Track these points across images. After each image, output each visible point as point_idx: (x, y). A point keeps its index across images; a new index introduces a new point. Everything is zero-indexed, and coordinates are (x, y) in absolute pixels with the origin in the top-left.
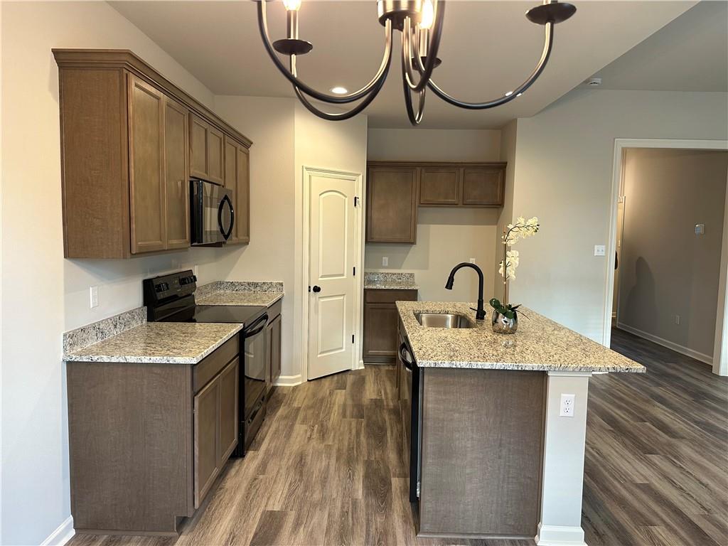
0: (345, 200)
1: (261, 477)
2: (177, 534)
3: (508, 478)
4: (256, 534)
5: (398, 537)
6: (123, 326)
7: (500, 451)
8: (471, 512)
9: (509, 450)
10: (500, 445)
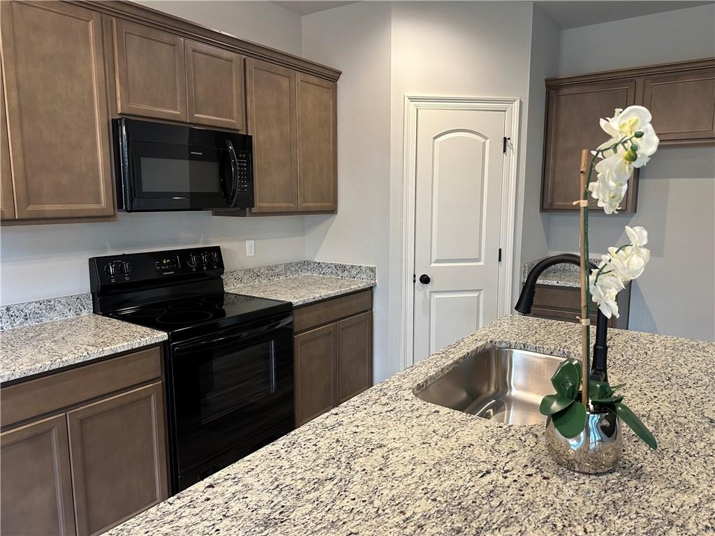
0: (484, 143)
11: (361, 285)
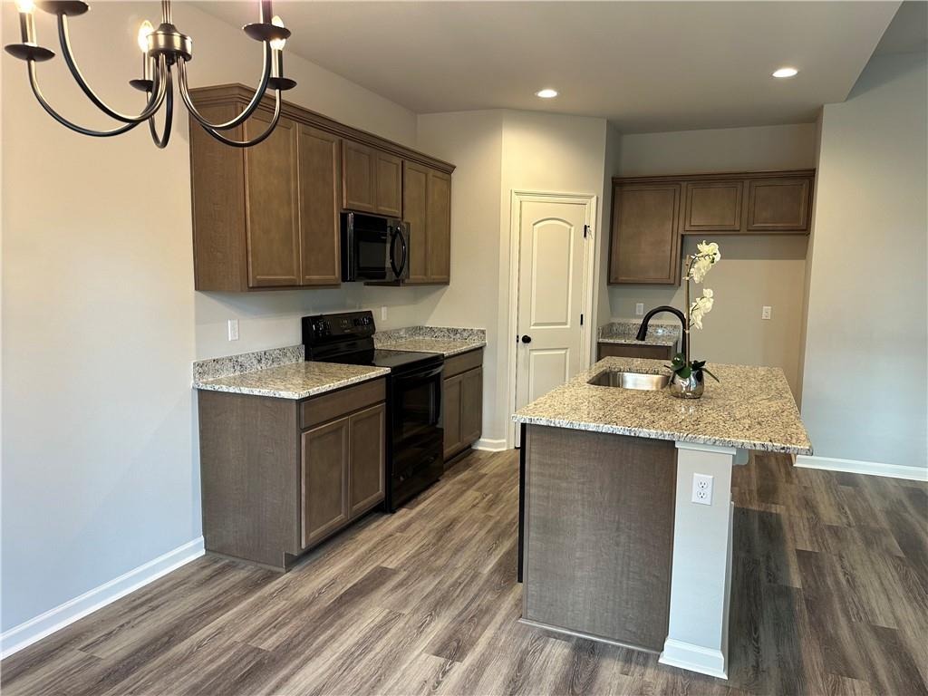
0: (570, 230)
1: (398, 534)
2: (283, 570)
3: (629, 571)
4: (355, 585)
5: (497, 616)
6: (270, 362)
7: (618, 536)
8: (582, 606)
9: (629, 537)
10: (618, 529)
11: (476, 344)
